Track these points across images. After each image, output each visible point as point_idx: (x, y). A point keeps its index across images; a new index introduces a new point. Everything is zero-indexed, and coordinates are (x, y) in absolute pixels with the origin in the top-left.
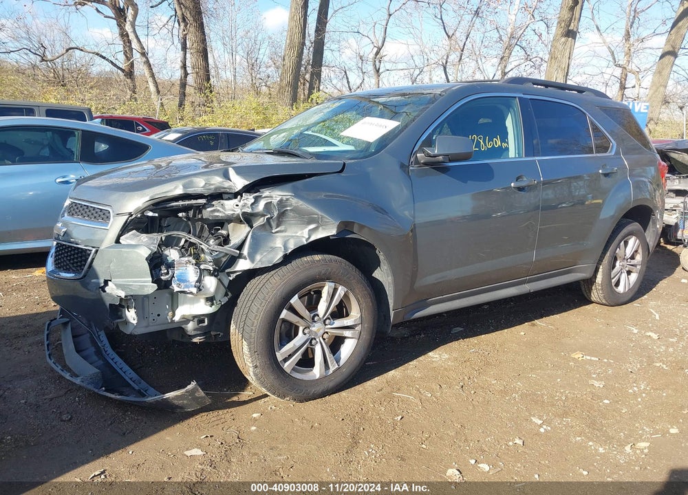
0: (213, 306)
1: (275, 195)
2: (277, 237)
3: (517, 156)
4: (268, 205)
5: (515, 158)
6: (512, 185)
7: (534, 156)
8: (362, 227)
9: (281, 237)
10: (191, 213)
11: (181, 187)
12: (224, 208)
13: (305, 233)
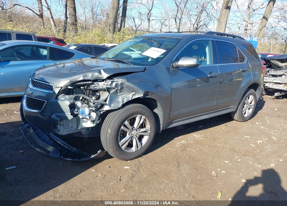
0: (94, 124)
1: (119, 81)
2: (119, 97)
3: (210, 64)
4: (116, 85)
5: (209, 64)
6: (208, 75)
7: (217, 64)
8: (152, 93)
9: (121, 97)
10: (86, 87)
11: (82, 77)
12: (99, 85)
13: (131, 95)
